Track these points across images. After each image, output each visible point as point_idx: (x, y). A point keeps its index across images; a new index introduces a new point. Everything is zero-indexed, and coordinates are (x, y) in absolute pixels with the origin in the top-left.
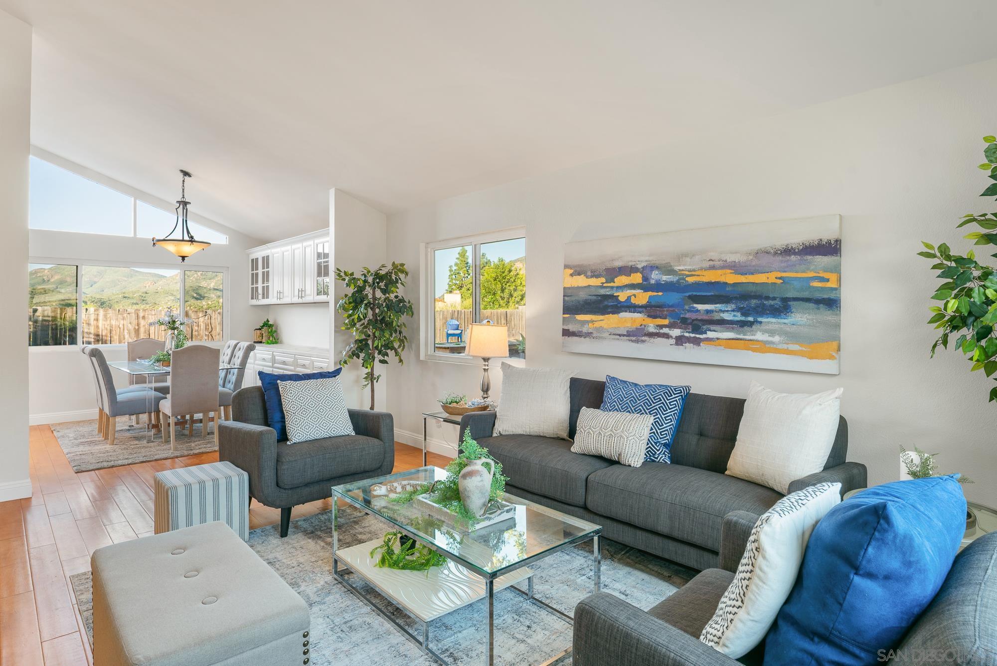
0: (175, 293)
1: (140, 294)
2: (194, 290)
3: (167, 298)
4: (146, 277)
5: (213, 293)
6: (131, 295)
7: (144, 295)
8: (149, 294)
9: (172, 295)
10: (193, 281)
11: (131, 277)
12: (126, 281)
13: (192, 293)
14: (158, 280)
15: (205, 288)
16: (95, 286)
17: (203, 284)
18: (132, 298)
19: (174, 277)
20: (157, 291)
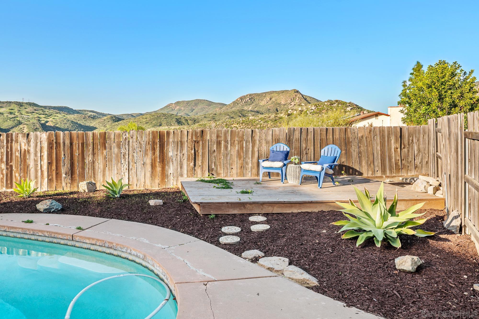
0: (230, 114)
1: (212, 115)
3: (226, 117)
4: (217, 106)
5: (250, 113)
7: (214, 116)
8: (217, 115)
9: (228, 115)
10: (240, 107)
11: (210, 106)
12: (207, 108)
13: (239, 114)
14: (222, 107)
15: (246, 110)
16: (194, 111)
17: (246, 108)
19: (230, 104)
20: (221, 113)
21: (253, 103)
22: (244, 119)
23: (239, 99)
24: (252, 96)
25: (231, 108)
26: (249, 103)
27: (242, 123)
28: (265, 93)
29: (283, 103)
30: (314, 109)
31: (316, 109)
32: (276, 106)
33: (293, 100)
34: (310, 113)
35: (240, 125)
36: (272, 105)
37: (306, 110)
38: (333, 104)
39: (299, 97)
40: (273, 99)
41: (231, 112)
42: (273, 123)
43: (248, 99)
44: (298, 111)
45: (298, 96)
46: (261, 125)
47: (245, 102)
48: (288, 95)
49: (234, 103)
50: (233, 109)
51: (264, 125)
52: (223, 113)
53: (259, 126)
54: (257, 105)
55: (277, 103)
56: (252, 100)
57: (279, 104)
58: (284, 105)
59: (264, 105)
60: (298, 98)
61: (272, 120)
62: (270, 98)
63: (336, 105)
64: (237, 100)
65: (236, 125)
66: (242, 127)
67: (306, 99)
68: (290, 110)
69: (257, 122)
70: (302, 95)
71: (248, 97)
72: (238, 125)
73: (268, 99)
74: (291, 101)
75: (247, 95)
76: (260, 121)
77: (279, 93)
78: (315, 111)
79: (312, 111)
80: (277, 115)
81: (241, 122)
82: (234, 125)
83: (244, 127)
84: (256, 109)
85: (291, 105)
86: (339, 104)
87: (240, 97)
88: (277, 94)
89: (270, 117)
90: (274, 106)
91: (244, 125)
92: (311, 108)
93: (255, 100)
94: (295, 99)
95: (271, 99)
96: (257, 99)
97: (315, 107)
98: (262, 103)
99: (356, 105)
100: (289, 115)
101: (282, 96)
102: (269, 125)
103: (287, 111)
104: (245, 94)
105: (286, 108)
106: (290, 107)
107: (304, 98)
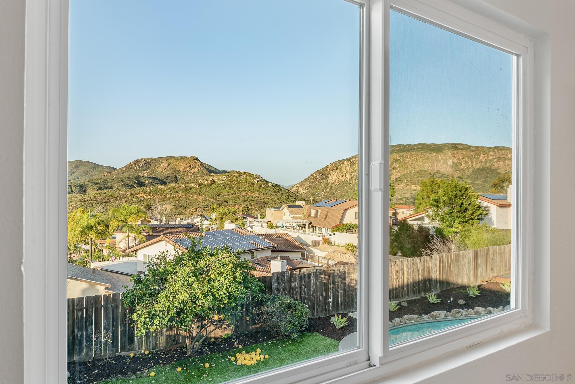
0: (124, 180)
1: (102, 181)
2: (135, 178)
4: (104, 169)
5: (148, 180)
6: (97, 182)
7: (105, 181)
9: (122, 181)
10: (134, 172)
11: (95, 169)
12: (92, 171)
13: (135, 180)
14: (111, 171)
15: (142, 176)
17: (141, 174)
18: (98, 184)
19: (122, 169)
21: (149, 168)
22: (151, 188)
23: (132, 163)
24: (148, 161)
25: (123, 173)
26: (144, 168)
27: (149, 193)
28: (163, 158)
29: (182, 170)
30: (224, 180)
31: (227, 179)
32: (175, 173)
33: (192, 167)
34: (221, 184)
35: (147, 195)
36: (171, 172)
37: (216, 180)
38: (242, 176)
39: (198, 165)
40: (172, 166)
41: (125, 178)
42: (184, 193)
43: (143, 163)
44: (209, 182)
45: (198, 164)
46: (171, 195)
47: (139, 167)
48: (187, 162)
49: (126, 167)
50: (126, 174)
51: (175, 196)
52: (116, 178)
53: (169, 196)
54: (153, 171)
55: (175, 169)
56: (148, 165)
57: (178, 171)
58: (184, 172)
59: (161, 172)
60: (197, 166)
61: (182, 190)
62: (167, 163)
63: (244, 176)
64: (130, 164)
65: (143, 195)
66: (149, 197)
67: (205, 167)
68: (201, 180)
69: (167, 191)
70: (202, 163)
71: (143, 162)
72: (145, 195)
73: (167, 165)
74: (191, 169)
75: (142, 159)
76: (170, 190)
77: (177, 159)
78: (226, 181)
79: (223, 181)
80: (188, 185)
81: (148, 191)
82: (140, 195)
83: (152, 197)
84: (152, 176)
85: (190, 172)
86: (247, 176)
87: (133, 161)
88: (175, 160)
89: (180, 187)
90: (172, 173)
91: (152, 194)
92: (221, 179)
93: (150, 165)
94: (194, 167)
95: (169, 165)
96: (153, 164)
97: (225, 178)
98: (160, 169)
99: (261, 178)
100: (200, 185)
101: (181, 163)
102: (180, 196)
103: (198, 181)
104: (139, 158)
105: (185, 175)
106: (189, 174)
107: (203, 166)
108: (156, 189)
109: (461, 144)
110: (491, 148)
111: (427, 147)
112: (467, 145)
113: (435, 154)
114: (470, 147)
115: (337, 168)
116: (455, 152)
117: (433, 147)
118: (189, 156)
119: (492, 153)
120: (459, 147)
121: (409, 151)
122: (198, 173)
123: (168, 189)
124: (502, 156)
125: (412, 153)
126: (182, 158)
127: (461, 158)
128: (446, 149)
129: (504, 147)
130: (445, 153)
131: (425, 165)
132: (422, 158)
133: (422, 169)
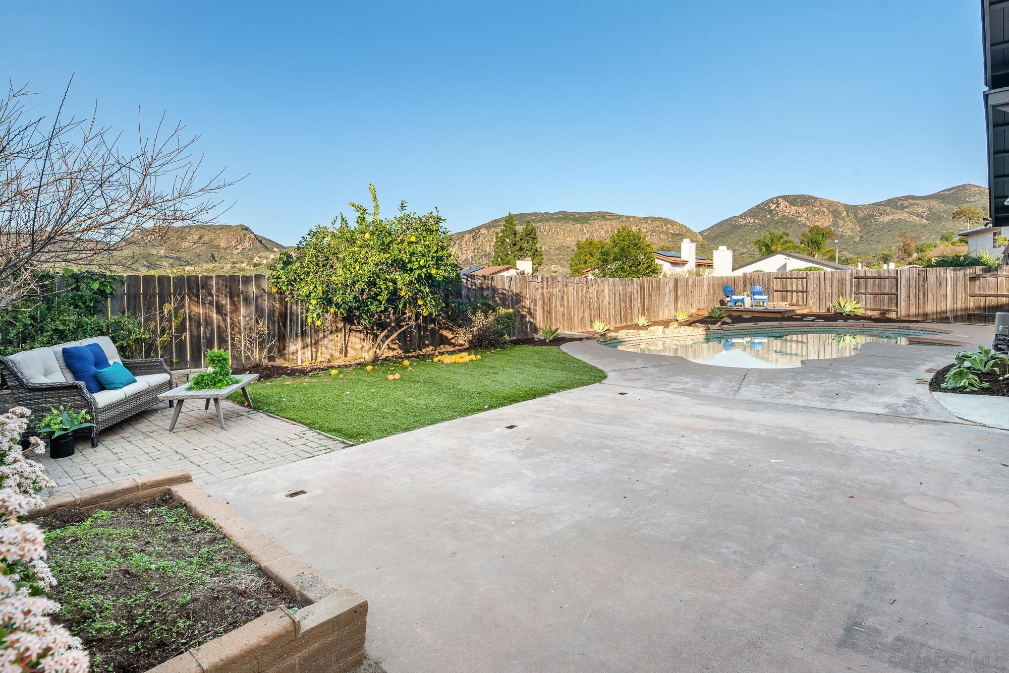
21: (166, 242)
24: (164, 231)
25: (122, 250)
26: (158, 243)
28: (190, 227)
29: (222, 245)
32: (212, 250)
33: (241, 241)
36: (206, 248)
39: (250, 238)
40: (206, 238)
45: (248, 236)
47: (150, 241)
48: (232, 233)
50: (127, 251)
54: (174, 247)
55: (212, 245)
56: (165, 238)
57: (217, 247)
58: (226, 249)
59: (189, 248)
60: (248, 239)
62: (198, 235)
67: (260, 242)
70: (254, 235)
71: (156, 233)
73: (197, 238)
74: (237, 244)
75: (153, 229)
77: (215, 229)
85: (237, 249)
88: (211, 231)
89: (222, 268)
90: (207, 250)
93: (169, 237)
94: (243, 241)
95: (200, 238)
96: (173, 236)
98: (185, 244)
101: (221, 234)
105: (228, 253)
106: (236, 252)
107: (257, 239)
108: (183, 271)
109: (610, 213)
110: (644, 218)
111: (569, 216)
112: (617, 215)
113: (579, 225)
114: (620, 216)
115: (455, 243)
116: (603, 223)
117: (577, 216)
118: (233, 225)
119: (645, 225)
120: (608, 217)
121: (547, 221)
122: (249, 250)
123: (203, 272)
124: (657, 229)
125: (551, 224)
126: (222, 227)
127: (610, 230)
128: (592, 220)
129: (659, 218)
130: (590, 224)
131: (567, 239)
132: (563, 230)
133: (563, 245)
